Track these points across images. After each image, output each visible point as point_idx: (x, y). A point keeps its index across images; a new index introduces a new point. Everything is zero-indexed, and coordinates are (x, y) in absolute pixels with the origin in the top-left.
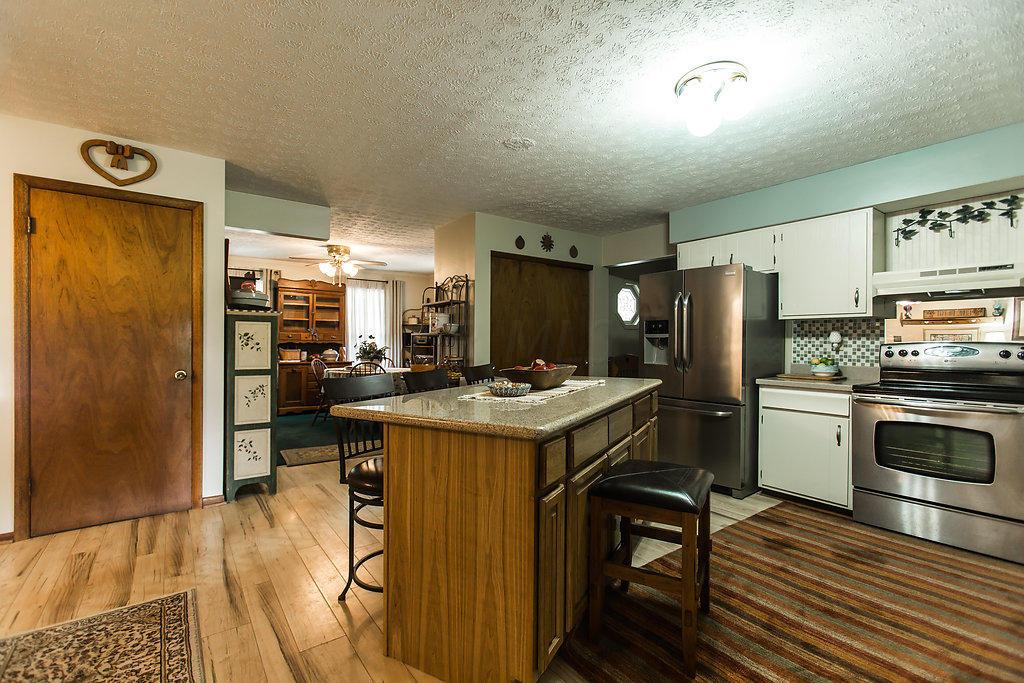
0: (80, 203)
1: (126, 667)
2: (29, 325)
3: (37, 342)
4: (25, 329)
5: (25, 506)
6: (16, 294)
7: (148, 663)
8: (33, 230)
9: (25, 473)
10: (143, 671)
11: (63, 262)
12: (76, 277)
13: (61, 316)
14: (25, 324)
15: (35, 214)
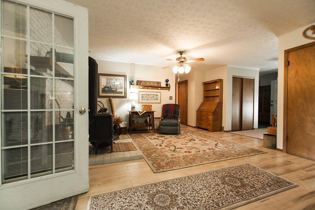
0: (302, 52)
1: (254, 183)
2: (287, 92)
3: (289, 97)
4: (286, 94)
5: (285, 143)
6: (284, 84)
7: (258, 186)
8: (289, 64)
9: (286, 134)
10: (255, 186)
11: (297, 72)
12: (301, 76)
13: (296, 89)
14: (286, 92)
15: (289, 60)
